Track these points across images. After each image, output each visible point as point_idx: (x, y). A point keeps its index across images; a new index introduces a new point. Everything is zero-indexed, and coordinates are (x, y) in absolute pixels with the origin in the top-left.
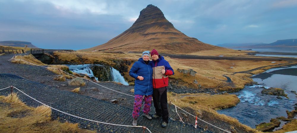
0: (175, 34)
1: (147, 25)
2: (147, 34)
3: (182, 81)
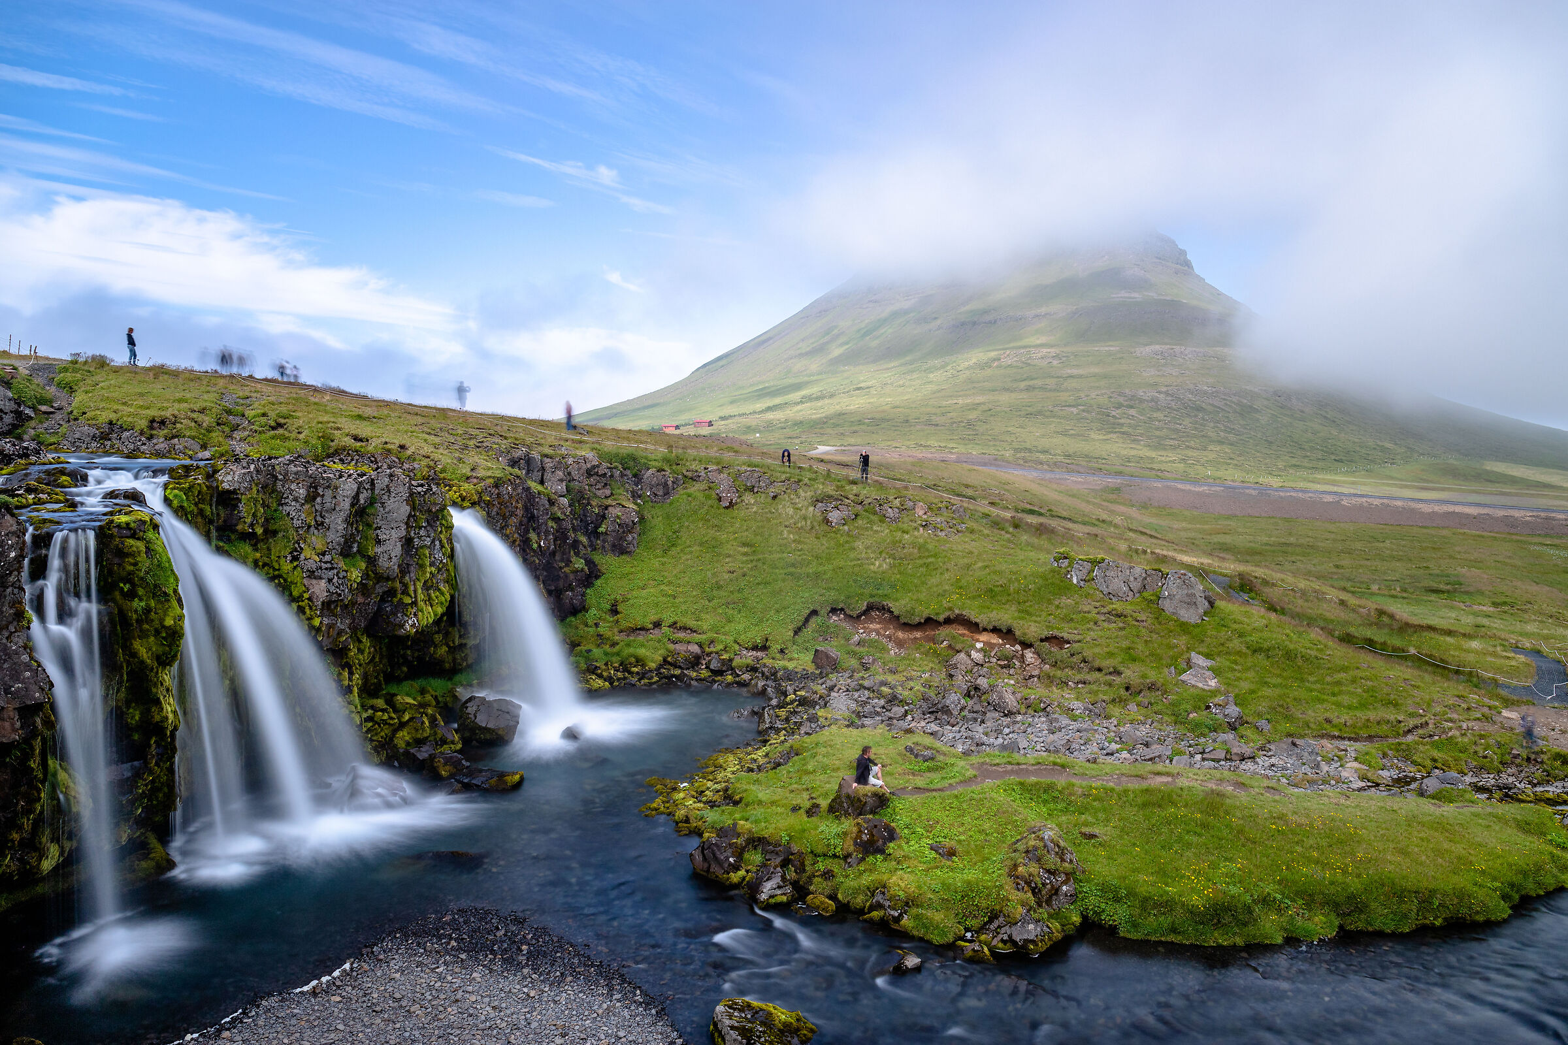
3: (1070, 655)
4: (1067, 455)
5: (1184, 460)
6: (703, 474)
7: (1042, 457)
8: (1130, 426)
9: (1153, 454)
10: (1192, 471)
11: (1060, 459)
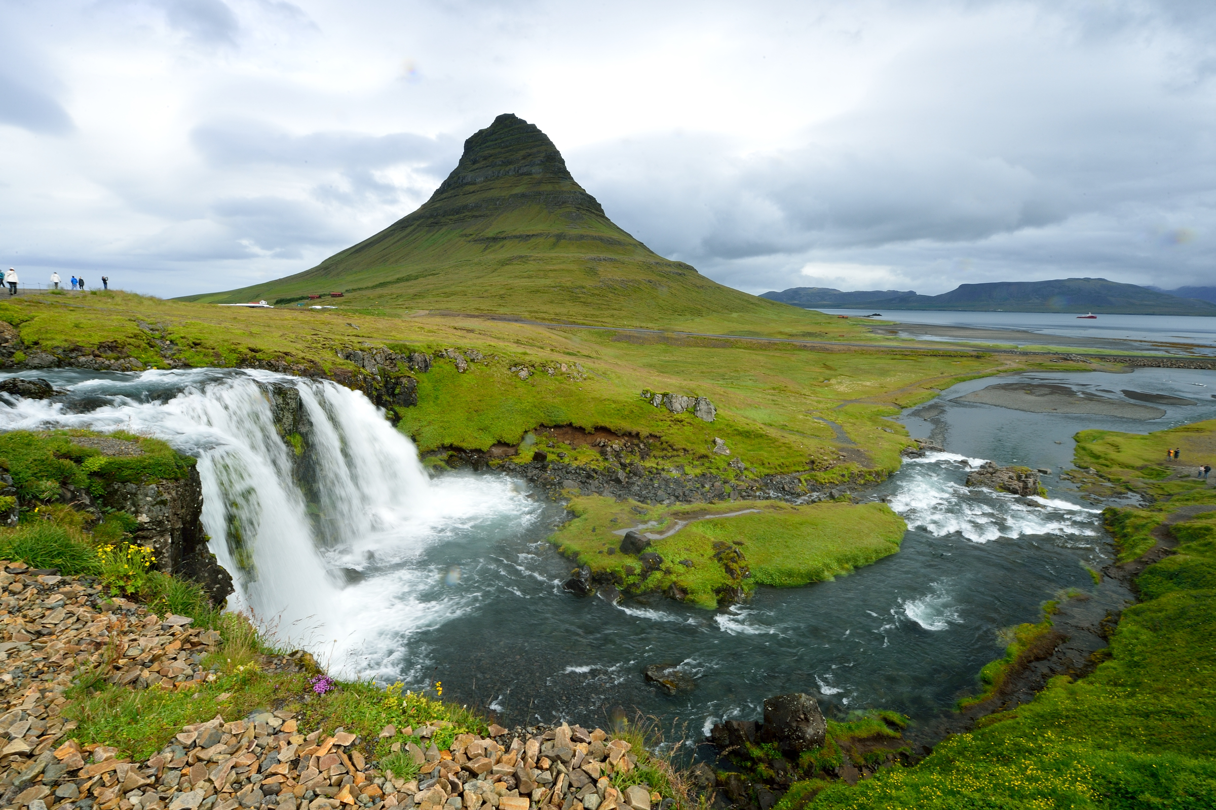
0: (609, 243)
1: (492, 200)
2: (495, 239)
3: (662, 443)
4: (556, 314)
5: (612, 316)
6: (444, 353)
7: (544, 315)
8: (584, 298)
9: (597, 313)
10: (617, 322)
11: (553, 316)
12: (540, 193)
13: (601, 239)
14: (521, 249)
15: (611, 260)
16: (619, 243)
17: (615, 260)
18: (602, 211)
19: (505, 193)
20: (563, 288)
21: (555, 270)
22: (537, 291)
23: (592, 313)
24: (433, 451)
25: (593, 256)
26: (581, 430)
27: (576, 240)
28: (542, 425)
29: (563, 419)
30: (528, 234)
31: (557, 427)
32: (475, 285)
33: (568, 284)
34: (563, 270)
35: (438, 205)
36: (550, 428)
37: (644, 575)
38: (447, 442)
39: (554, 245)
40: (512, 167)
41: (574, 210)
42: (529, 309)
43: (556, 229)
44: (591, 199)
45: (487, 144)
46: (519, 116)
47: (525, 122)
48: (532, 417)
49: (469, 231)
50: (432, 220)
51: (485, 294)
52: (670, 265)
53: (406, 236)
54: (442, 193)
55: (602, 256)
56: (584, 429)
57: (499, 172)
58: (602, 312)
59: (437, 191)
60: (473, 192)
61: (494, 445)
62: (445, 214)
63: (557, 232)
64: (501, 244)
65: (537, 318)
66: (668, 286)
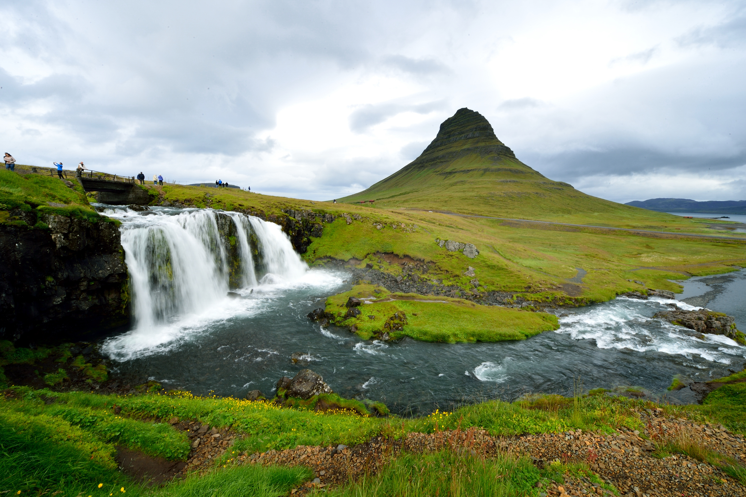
0: (516, 172)
1: (451, 153)
2: (450, 173)
3: (435, 267)
4: (473, 211)
5: (507, 212)
6: (343, 215)
7: (465, 211)
9: (498, 210)
10: (509, 216)
11: (470, 212)
12: (477, 148)
13: (510, 170)
14: (464, 177)
15: (514, 181)
16: (522, 172)
17: (517, 182)
18: (514, 155)
19: (458, 149)
20: (481, 197)
21: (479, 188)
22: (466, 199)
23: (494, 210)
24: (321, 258)
25: (503, 179)
26: (397, 256)
27: (496, 171)
28: (378, 252)
29: (389, 250)
30: (468, 169)
31: (385, 253)
32: (434, 196)
33: (485, 195)
34: (483, 187)
35: (424, 157)
36: (382, 254)
37: (346, 317)
38: (328, 254)
39: (482, 175)
40: (463, 135)
41: (496, 155)
42: (458, 208)
43: (484, 166)
44: (508, 149)
45: (452, 125)
46: (469, 108)
47: (473, 111)
48: (374, 247)
49: (438, 169)
50: (421, 165)
51: (438, 200)
52: (553, 184)
53: (408, 173)
54: (427, 151)
55: (508, 180)
56: (399, 256)
57: (456, 138)
58: (501, 210)
59: (425, 150)
60: (442, 150)
61: (351, 259)
62: (427, 161)
63: (485, 167)
64: (453, 175)
65: (460, 212)
66: (550, 196)
